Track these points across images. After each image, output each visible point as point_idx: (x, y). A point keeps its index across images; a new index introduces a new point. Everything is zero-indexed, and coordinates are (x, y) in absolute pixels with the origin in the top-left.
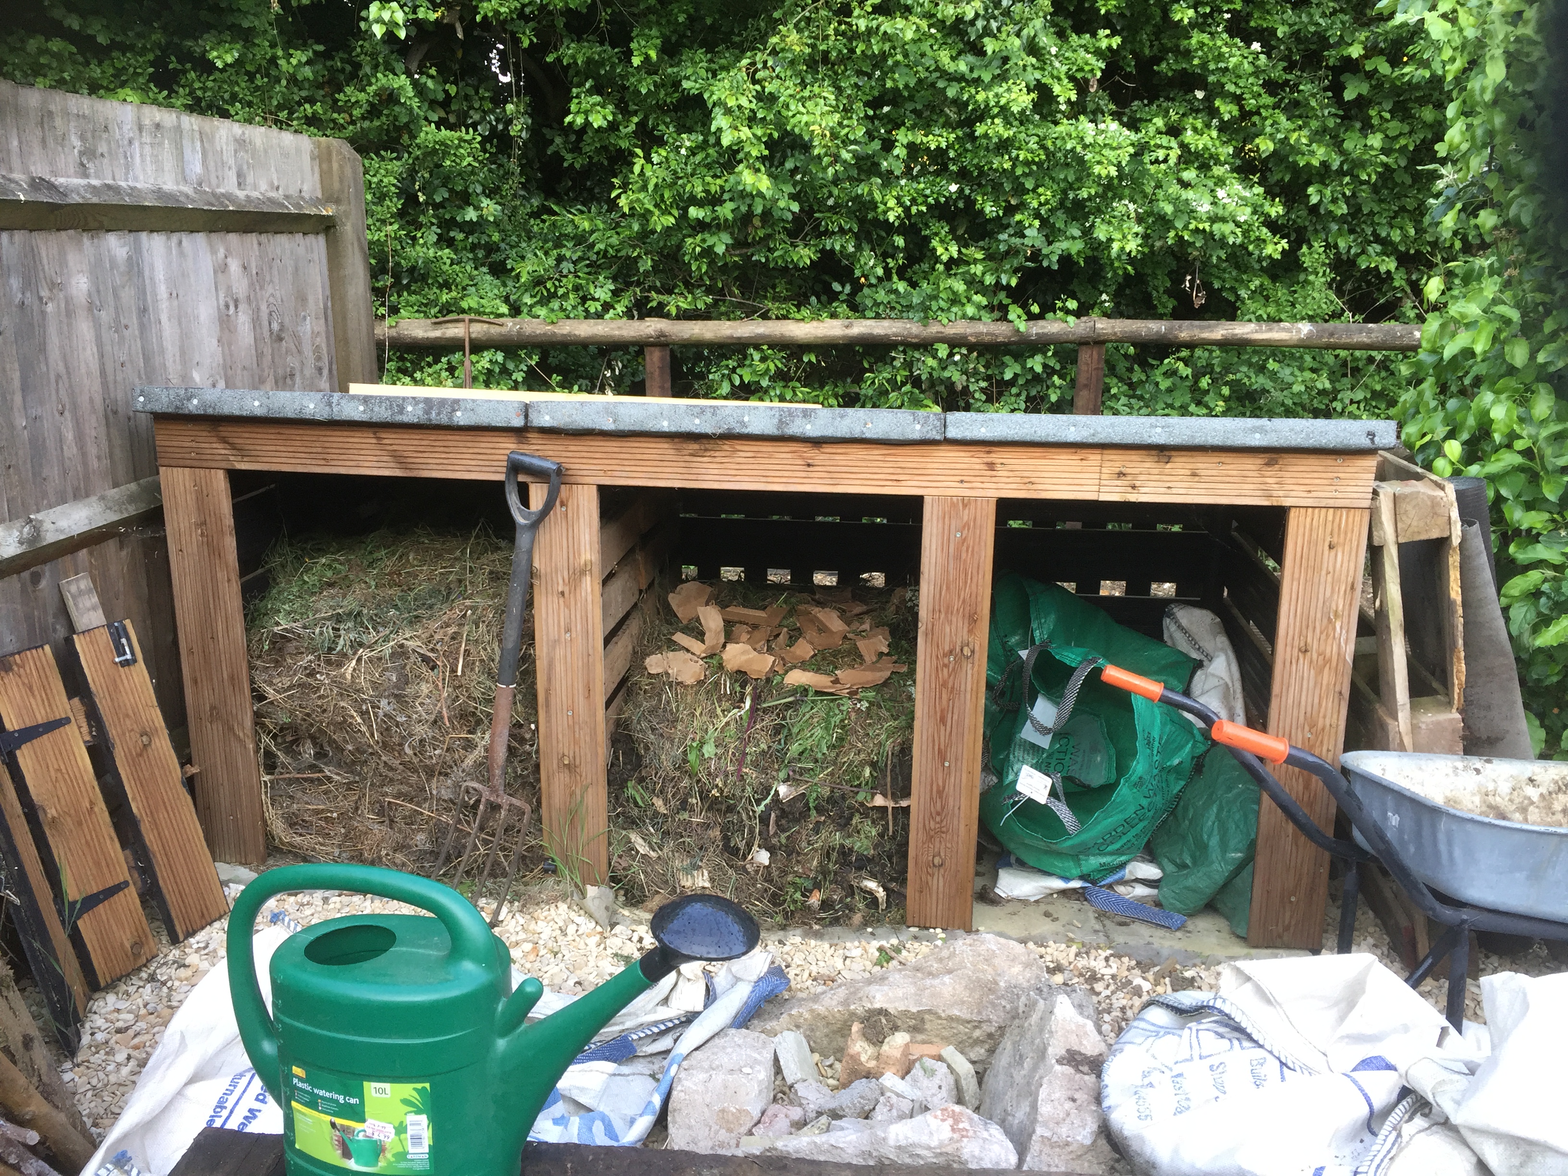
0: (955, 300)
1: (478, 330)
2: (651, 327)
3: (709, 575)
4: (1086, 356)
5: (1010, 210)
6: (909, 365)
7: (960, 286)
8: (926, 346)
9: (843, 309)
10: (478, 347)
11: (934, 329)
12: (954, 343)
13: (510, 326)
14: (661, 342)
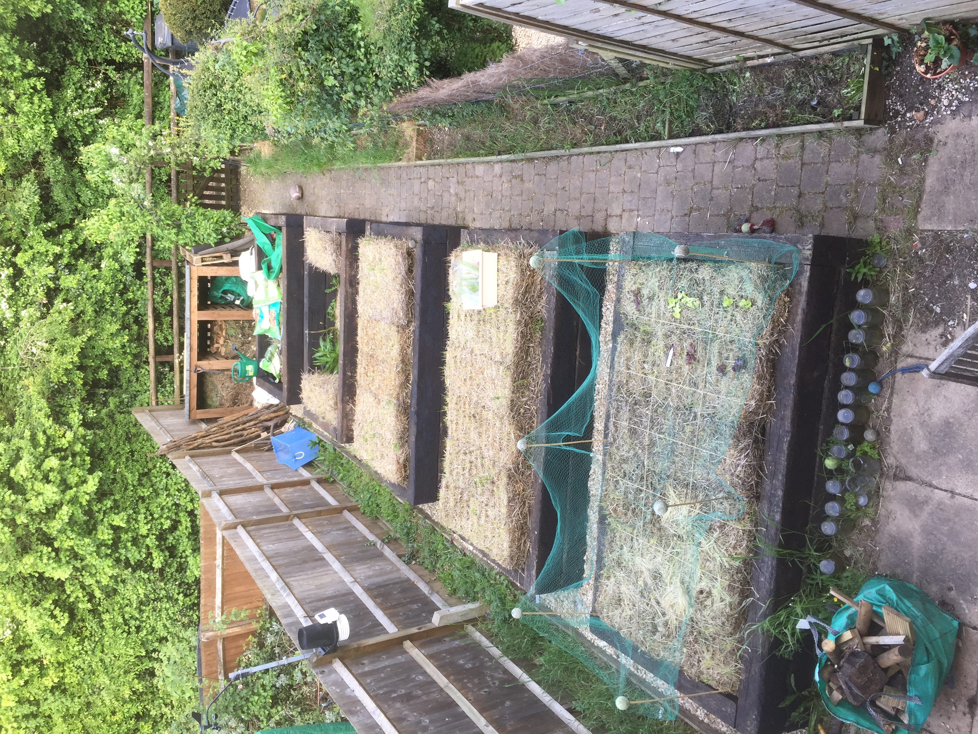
0: (143, 293)
1: (153, 398)
2: (151, 360)
3: (209, 346)
4: (155, 265)
5: (121, 282)
6: (158, 303)
7: (139, 292)
8: (154, 300)
9: (145, 318)
10: (157, 398)
11: (150, 298)
12: (153, 294)
13: (152, 391)
14: (155, 358)
